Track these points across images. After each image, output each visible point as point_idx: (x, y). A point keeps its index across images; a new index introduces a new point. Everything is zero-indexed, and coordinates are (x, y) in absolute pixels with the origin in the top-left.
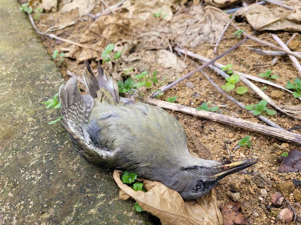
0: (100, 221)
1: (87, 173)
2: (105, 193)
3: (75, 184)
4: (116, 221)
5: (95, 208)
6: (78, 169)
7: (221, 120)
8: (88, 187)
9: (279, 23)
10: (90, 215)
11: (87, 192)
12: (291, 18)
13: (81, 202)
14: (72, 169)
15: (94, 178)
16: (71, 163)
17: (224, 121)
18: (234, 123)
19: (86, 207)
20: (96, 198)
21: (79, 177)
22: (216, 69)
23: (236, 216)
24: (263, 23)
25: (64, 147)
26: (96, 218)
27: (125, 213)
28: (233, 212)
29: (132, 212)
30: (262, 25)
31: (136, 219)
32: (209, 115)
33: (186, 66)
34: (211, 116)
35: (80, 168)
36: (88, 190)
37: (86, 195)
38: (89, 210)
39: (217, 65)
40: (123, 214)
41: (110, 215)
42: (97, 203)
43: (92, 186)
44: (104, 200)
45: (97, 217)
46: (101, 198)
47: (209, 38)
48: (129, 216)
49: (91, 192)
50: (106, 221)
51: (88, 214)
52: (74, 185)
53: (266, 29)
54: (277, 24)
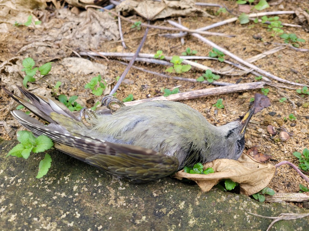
0: (209, 223)
1: (144, 198)
2: (182, 200)
3: (144, 216)
4: (220, 212)
5: (190, 218)
6: (128, 201)
7: (192, 96)
8: (160, 208)
9: (165, 11)
10: (194, 226)
11: (167, 212)
12: (171, 6)
13: (172, 225)
14: (121, 206)
15: (157, 197)
16: (111, 202)
17: (195, 95)
18: (204, 94)
19: (182, 225)
20: (181, 211)
21: (139, 207)
22: (144, 60)
23: (259, 156)
24: (153, 13)
25: (80, 193)
26: (202, 224)
27: (218, 200)
28: (255, 155)
29: (223, 196)
30: (153, 15)
31: (232, 198)
32: (180, 96)
33: (106, 68)
34: (182, 97)
35: (129, 198)
36: (164, 210)
37: (168, 215)
38: (187, 224)
39: (143, 56)
40: (218, 203)
41: (210, 212)
42: (187, 213)
43: (164, 204)
44: (190, 206)
45: (202, 222)
46: (184, 206)
47: (106, 36)
48: (224, 200)
49: (169, 209)
50: (213, 219)
51: (191, 227)
52: (144, 218)
53: (157, 17)
54: (165, 12)
